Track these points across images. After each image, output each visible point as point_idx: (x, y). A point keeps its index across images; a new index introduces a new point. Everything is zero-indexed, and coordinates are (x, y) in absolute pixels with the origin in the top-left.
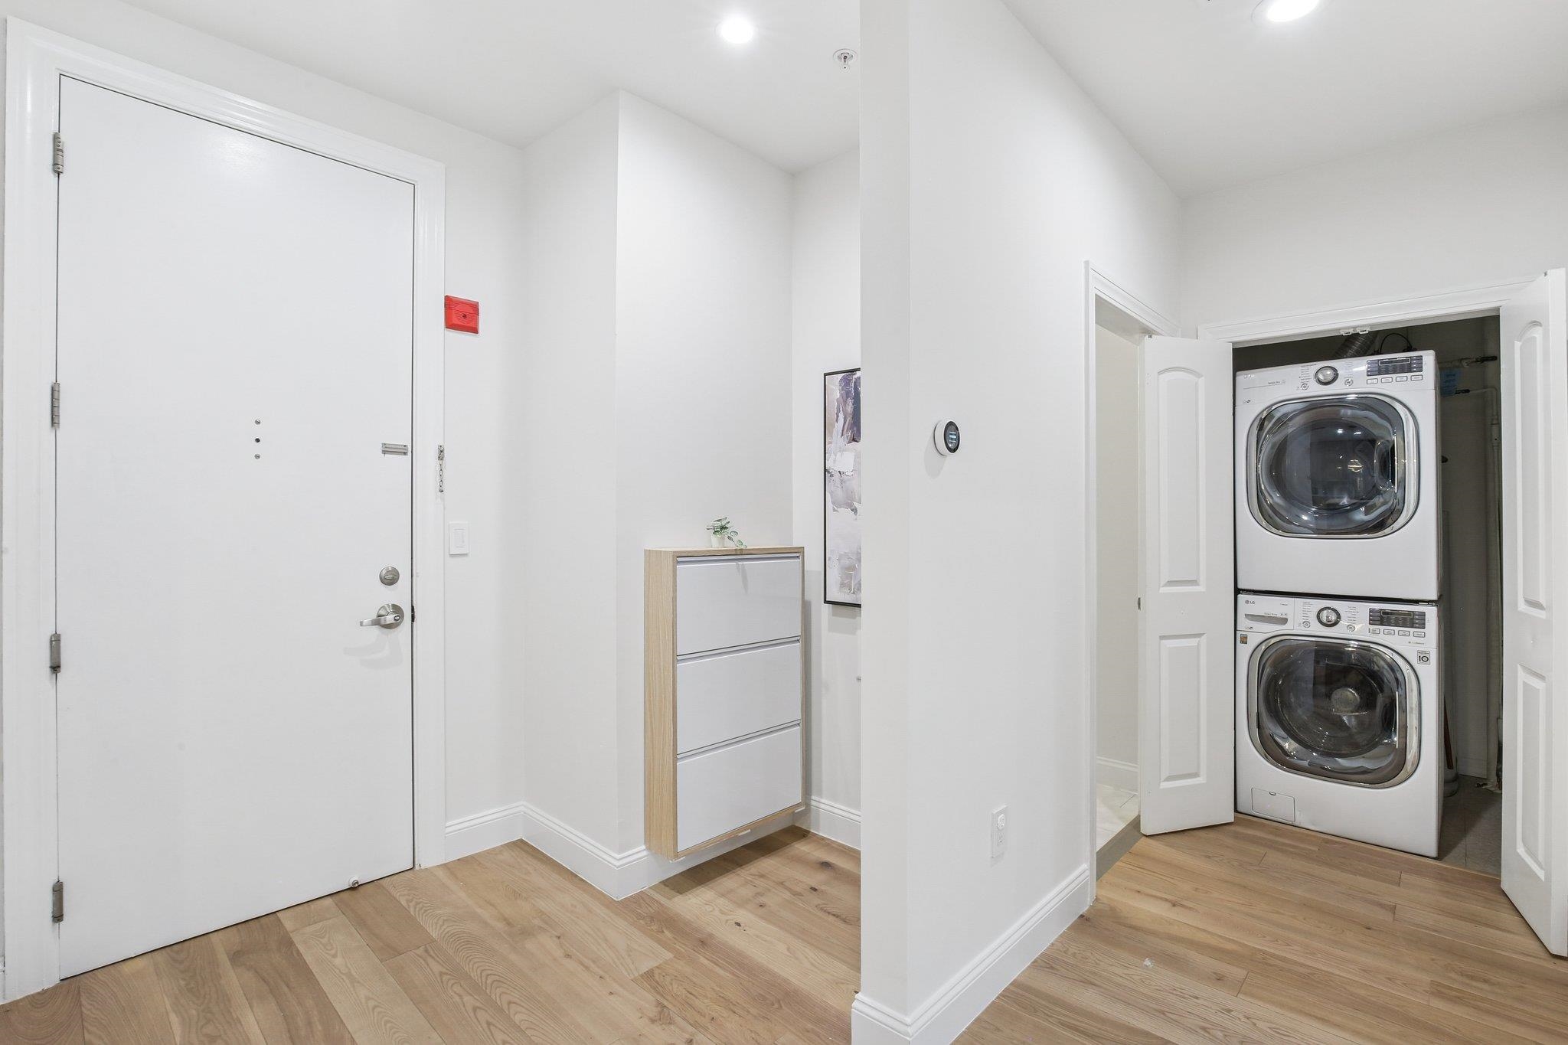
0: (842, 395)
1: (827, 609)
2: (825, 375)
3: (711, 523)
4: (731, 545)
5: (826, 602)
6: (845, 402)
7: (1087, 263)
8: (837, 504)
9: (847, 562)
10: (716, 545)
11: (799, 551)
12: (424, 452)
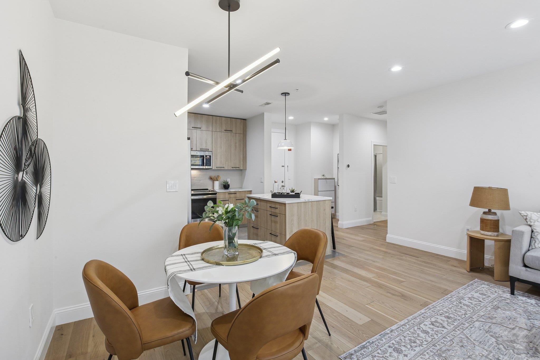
1: (338, 186)
2: (338, 154)
3: (322, 175)
7: (372, 141)
10: (323, 177)
11: (334, 178)
12: (286, 166)
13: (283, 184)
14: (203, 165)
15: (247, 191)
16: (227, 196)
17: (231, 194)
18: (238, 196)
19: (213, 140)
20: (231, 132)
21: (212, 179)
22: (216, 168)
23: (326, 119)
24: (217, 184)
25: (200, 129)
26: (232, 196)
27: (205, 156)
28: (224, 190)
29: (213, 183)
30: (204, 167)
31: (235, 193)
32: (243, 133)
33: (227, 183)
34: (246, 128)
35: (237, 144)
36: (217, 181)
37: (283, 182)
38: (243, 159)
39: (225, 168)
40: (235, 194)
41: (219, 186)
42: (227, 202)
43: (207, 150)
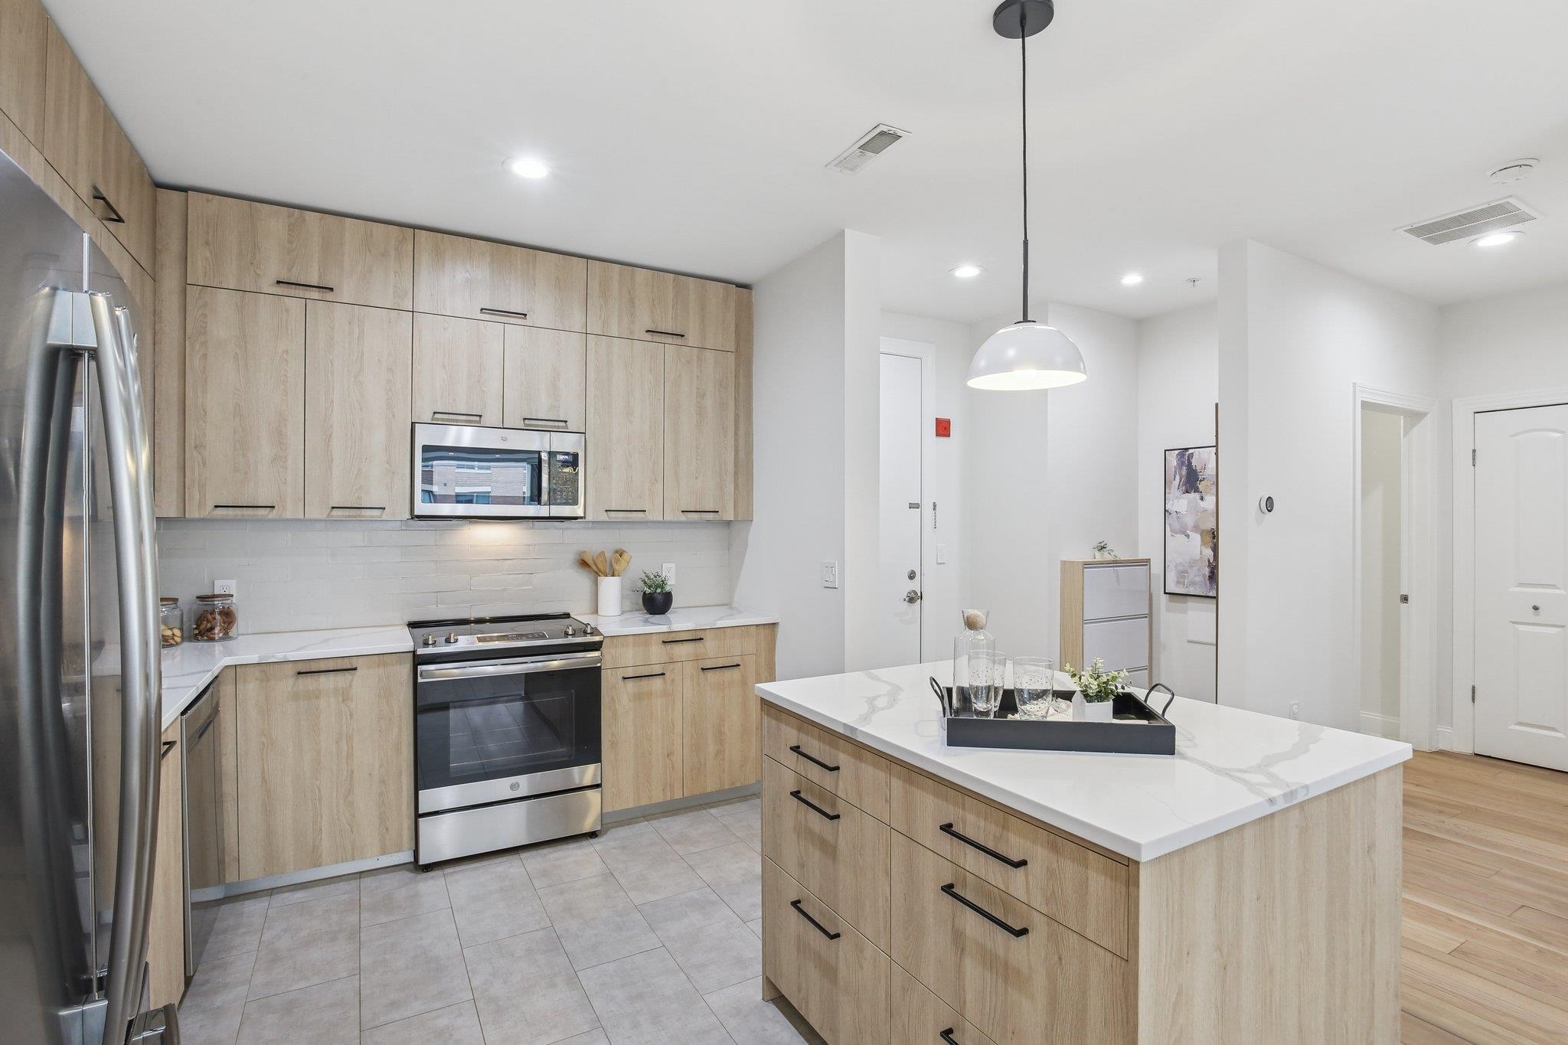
0: (1178, 464)
1: (1164, 597)
2: (1165, 451)
3: (1096, 544)
4: (1108, 557)
5: (1165, 593)
6: (1181, 469)
7: (1354, 384)
8: (1174, 532)
9: (1181, 568)
10: (1099, 557)
11: (1148, 561)
12: (927, 507)
13: (914, 585)
14: (536, 497)
15: (757, 625)
16: (657, 654)
17: (674, 645)
18: (711, 649)
19: (591, 375)
20: (678, 341)
21: (590, 566)
22: (604, 517)
23: (1132, 279)
24: (610, 587)
25: (520, 321)
26: (683, 651)
27: (545, 457)
28: (646, 621)
29: (596, 584)
30: (543, 511)
31: (696, 638)
32: (737, 351)
33: (657, 586)
34: (750, 324)
35: (709, 402)
36: (613, 576)
37: (912, 576)
38: (736, 473)
39: (650, 516)
40: (699, 644)
41: (623, 597)
42: (657, 682)
43: (556, 424)
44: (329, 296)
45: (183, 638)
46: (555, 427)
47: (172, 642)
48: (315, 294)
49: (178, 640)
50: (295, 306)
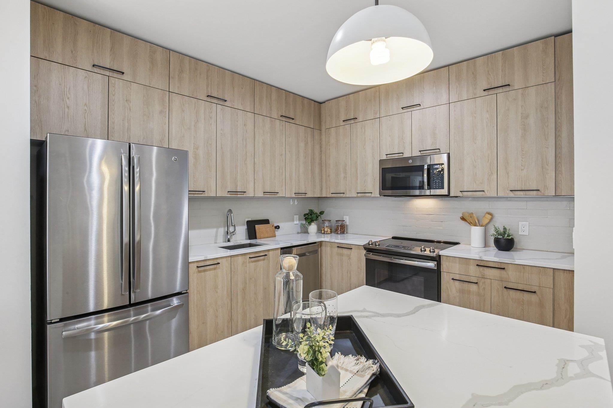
15: (554, 269)
16: (474, 271)
17: (485, 269)
18: (512, 277)
19: (452, 123)
20: (507, 89)
21: (466, 220)
22: (460, 195)
25: (418, 108)
26: (492, 273)
31: (500, 267)
32: (557, 80)
36: (480, 226)
38: (557, 164)
39: (488, 194)
40: (502, 271)
42: (474, 287)
43: (435, 151)
44: (356, 121)
45: (331, 232)
46: (434, 152)
47: (327, 233)
48: (352, 121)
49: (329, 232)
50: (348, 127)
